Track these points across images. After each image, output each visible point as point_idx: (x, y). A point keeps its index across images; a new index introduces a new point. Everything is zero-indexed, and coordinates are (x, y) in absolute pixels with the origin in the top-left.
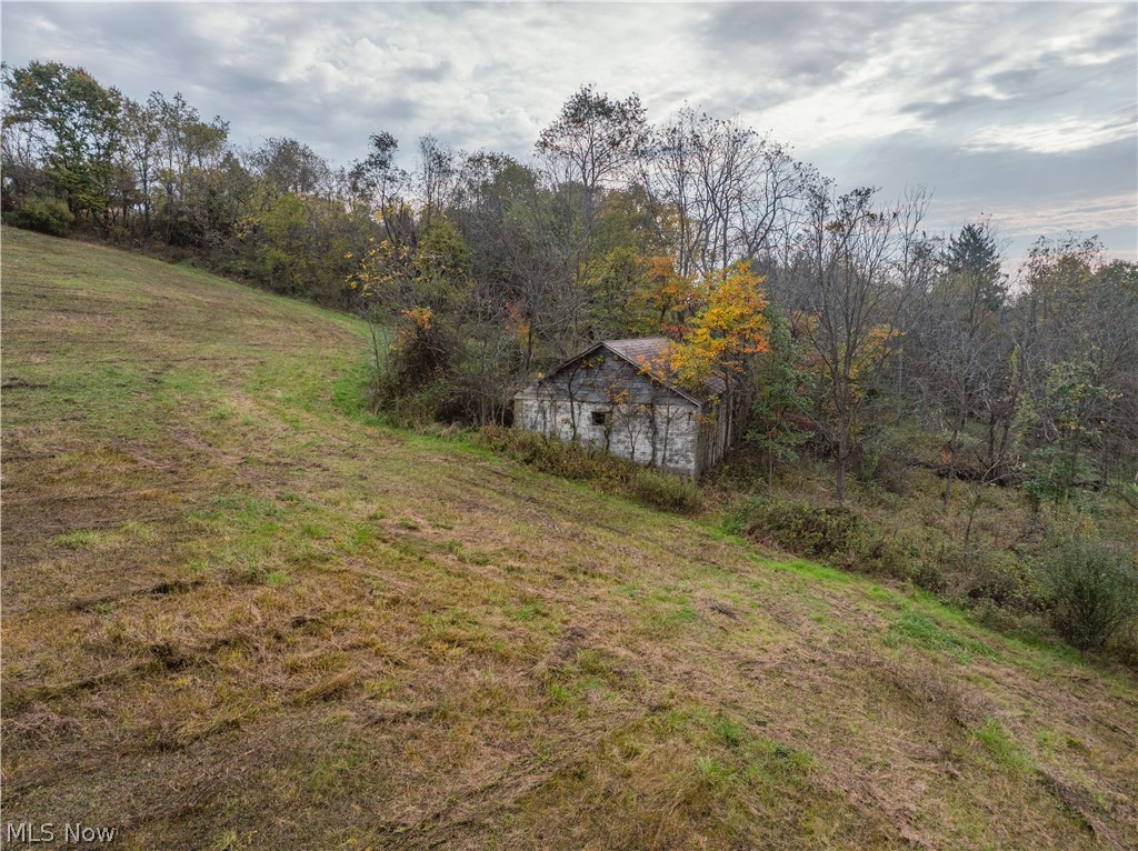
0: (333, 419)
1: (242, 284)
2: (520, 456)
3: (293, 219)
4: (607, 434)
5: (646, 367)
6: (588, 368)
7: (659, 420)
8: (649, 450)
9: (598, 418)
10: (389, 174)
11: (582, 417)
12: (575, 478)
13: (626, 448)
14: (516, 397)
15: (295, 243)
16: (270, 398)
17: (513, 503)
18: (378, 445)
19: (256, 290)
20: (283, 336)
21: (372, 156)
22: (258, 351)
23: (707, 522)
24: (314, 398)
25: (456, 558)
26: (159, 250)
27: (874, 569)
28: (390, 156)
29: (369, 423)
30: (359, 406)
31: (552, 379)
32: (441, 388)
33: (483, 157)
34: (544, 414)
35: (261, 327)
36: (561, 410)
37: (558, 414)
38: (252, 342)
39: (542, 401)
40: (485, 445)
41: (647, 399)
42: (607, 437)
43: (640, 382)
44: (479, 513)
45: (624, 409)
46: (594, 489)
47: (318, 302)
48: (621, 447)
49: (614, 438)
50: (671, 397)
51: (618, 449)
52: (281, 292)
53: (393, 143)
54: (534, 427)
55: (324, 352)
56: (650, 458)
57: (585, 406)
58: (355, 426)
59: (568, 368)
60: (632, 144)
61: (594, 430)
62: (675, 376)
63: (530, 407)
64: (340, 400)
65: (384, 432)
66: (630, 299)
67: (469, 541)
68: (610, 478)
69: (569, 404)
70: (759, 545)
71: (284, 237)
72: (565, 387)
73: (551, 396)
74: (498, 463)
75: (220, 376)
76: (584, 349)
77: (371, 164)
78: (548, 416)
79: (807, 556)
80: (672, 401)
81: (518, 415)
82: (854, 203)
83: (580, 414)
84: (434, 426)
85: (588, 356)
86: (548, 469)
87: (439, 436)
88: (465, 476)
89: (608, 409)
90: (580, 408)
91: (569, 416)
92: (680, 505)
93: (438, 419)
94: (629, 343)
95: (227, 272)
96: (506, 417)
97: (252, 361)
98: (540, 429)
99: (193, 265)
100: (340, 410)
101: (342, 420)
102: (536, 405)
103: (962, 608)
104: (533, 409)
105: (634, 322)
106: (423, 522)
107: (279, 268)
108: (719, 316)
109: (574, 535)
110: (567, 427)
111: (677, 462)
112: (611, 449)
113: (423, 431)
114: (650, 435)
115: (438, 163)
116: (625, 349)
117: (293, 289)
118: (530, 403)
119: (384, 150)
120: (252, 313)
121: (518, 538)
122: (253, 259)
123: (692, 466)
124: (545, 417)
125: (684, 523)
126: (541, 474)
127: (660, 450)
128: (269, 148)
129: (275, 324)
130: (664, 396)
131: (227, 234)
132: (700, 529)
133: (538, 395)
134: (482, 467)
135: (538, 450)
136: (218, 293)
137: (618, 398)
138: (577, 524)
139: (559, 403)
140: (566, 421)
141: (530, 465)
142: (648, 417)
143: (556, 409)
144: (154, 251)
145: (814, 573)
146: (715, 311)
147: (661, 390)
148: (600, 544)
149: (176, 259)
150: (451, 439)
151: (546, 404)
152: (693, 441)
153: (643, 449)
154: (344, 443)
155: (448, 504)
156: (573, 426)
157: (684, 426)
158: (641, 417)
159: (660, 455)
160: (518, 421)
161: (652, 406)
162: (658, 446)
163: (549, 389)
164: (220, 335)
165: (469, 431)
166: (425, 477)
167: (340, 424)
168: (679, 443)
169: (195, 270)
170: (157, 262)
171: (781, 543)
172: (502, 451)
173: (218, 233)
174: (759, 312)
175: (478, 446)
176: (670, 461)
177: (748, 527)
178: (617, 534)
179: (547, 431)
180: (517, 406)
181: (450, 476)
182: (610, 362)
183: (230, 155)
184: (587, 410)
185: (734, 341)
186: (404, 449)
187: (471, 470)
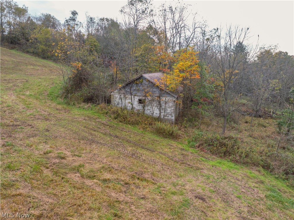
0: (46, 102)
1: (32, 56)
2: (113, 116)
3: (47, 36)
4: (144, 107)
5: (158, 83)
6: (137, 83)
7: (162, 102)
8: (158, 112)
9: (140, 101)
10: (76, 23)
11: (135, 101)
12: (133, 124)
13: (150, 112)
14: (111, 94)
15: (48, 44)
16: (23, 95)
17: (109, 139)
18: (59, 113)
19: (36, 58)
20: (39, 72)
21: (71, 17)
22: (28, 77)
23: (182, 143)
24: (41, 94)
25: (80, 176)
26: (6, 45)
27: (247, 163)
28: (76, 17)
29: (59, 104)
30: (57, 97)
31: (124, 87)
32: (85, 91)
33: (104, 18)
34: (122, 100)
35: (33, 69)
36: (128, 99)
37: (127, 100)
38: (27, 74)
39: (121, 95)
40: (100, 112)
41: (157, 95)
42: (144, 108)
43: (155, 89)
44: (94, 146)
45: (150, 98)
46: (140, 129)
47: (55, 61)
48: (149, 111)
49: (146, 108)
50: (167, 94)
51: (148, 112)
52: (44, 58)
53: (77, 13)
54: (118, 104)
55: (52, 77)
56: (159, 115)
57: (136, 97)
58: (53, 105)
59: (130, 84)
60: (149, 12)
61: (139, 105)
62: (168, 87)
63: (116, 97)
64: (50, 95)
65: (64, 107)
66: (150, 60)
67: (88, 163)
68: (146, 124)
69: (130, 96)
70: (203, 153)
71: (44, 42)
72: (129, 90)
73: (124, 94)
74: (104, 119)
75: (8, 86)
76: (135, 77)
77: (70, 20)
78: (123, 100)
79: (221, 157)
80: (167, 95)
81: (112, 100)
82: (214, 32)
83: (134, 100)
84: (83, 104)
85: (137, 79)
86: (123, 121)
87: (84, 108)
88: (91, 127)
89: (144, 98)
90: (134, 98)
91: (130, 101)
92: (171, 136)
93: (84, 101)
94: (151, 75)
95: (28, 52)
96: (108, 101)
97: (24, 80)
98: (120, 106)
99: (17, 50)
100: (49, 98)
101: (49, 103)
102: (119, 96)
103: (284, 180)
104: (118, 98)
105: (150, 67)
106: (68, 154)
107: (43, 51)
108: (183, 65)
109: (133, 155)
110: (130, 105)
111: (168, 117)
112: (145, 112)
113: (78, 106)
114: (159, 107)
115: (91, 20)
116: (149, 77)
117: (48, 57)
118: (117, 96)
119: (74, 15)
120: (31, 65)
121: (110, 159)
122: (35, 48)
123: (173, 118)
124: (122, 101)
125: (174, 143)
126: (120, 123)
127: (162, 112)
128: (42, 16)
129: (38, 68)
130: (164, 94)
131: (28, 41)
132: (180, 146)
133: (119, 93)
134: (98, 122)
135: (119, 114)
136: (21, 58)
137: (147, 95)
138: (134, 148)
139: (127, 96)
140: (130, 103)
141: (117, 120)
142: (158, 101)
143: (126, 98)
144: (4, 46)
145: (225, 165)
146: (181, 63)
147: (162, 92)
148: (144, 158)
149: (12, 48)
150: (88, 110)
151: (122, 96)
152: (173, 109)
153: (156, 112)
154: (46, 113)
155: (82, 142)
156: (132, 104)
157: (171, 104)
158: (156, 101)
159: (162, 114)
160: (112, 103)
161: (159, 97)
162: (162, 111)
163: (123, 91)
164: (16, 71)
165: (95, 106)
166: (74, 128)
167: (48, 104)
168: (169, 110)
169: (17, 51)
170: (5, 49)
171: (211, 151)
172: (106, 114)
173: (24, 40)
174: (196, 64)
175: (98, 112)
176: (166, 116)
177: (198, 145)
178: (150, 152)
179: (123, 106)
180: (112, 97)
181: (85, 127)
182: (144, 82)
183: (29, 17)
184: (137, 99)
185: (188, 75)
186: (69, 115)
187: (94, 124)
